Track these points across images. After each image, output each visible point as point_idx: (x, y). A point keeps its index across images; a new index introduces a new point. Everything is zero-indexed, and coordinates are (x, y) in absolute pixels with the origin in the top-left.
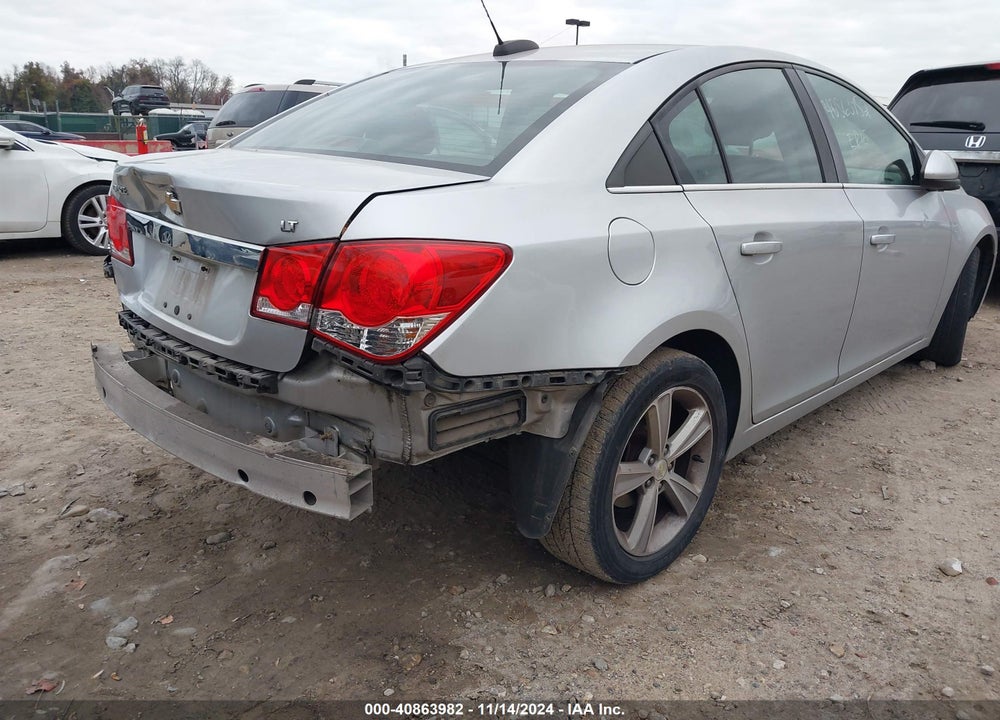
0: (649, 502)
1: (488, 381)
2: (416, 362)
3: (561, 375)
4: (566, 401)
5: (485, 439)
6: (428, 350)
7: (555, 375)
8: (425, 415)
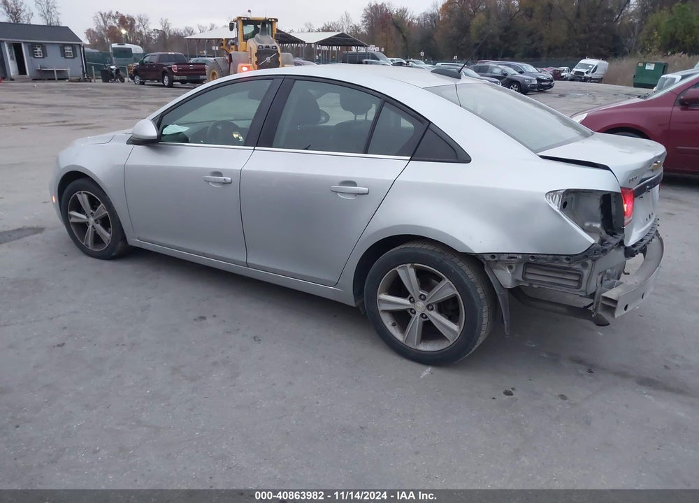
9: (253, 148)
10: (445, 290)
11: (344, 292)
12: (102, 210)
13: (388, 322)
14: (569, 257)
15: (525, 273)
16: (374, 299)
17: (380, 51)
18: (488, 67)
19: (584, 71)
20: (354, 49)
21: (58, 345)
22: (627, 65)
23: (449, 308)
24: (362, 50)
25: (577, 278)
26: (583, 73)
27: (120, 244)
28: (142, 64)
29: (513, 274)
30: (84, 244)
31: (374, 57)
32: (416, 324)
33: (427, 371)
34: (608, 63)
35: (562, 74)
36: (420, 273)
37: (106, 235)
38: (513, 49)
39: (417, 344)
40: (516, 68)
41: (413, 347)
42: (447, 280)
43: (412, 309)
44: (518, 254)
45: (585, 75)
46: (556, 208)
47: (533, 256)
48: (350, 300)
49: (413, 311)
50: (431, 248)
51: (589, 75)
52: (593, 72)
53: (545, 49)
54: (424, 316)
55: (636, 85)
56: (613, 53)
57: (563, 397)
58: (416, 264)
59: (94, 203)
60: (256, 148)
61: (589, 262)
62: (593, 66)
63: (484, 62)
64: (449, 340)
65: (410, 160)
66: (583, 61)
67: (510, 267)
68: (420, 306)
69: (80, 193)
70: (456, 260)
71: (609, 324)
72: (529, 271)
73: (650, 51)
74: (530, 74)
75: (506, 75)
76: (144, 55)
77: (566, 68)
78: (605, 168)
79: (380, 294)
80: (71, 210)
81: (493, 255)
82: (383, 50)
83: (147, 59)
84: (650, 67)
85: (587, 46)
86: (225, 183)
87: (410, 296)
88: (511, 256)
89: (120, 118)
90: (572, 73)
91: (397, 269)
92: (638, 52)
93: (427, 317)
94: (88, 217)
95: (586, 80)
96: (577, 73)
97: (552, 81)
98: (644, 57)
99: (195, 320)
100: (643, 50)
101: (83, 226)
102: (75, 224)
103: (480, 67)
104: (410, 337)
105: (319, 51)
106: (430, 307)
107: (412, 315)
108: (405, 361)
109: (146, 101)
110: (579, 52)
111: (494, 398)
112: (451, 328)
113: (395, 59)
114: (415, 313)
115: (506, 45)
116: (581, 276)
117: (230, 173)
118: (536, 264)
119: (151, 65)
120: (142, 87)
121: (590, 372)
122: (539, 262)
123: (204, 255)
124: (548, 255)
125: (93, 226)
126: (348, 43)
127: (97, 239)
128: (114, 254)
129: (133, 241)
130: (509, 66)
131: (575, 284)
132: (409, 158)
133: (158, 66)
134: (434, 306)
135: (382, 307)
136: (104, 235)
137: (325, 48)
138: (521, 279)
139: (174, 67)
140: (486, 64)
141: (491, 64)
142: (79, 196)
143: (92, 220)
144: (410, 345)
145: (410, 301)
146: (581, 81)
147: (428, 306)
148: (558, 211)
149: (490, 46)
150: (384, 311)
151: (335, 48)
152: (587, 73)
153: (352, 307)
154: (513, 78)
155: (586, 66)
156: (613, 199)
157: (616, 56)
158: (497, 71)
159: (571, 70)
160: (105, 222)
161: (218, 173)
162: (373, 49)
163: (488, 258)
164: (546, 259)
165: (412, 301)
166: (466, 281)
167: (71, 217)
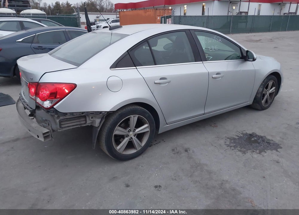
0: (126, 141)
1: (72, 114)
2: (52, 109)
3: (93, 113)
4: (98, 118)
5: (79, 126)
6: (55, 107)
7: (91, 113)
8: (58, 121)
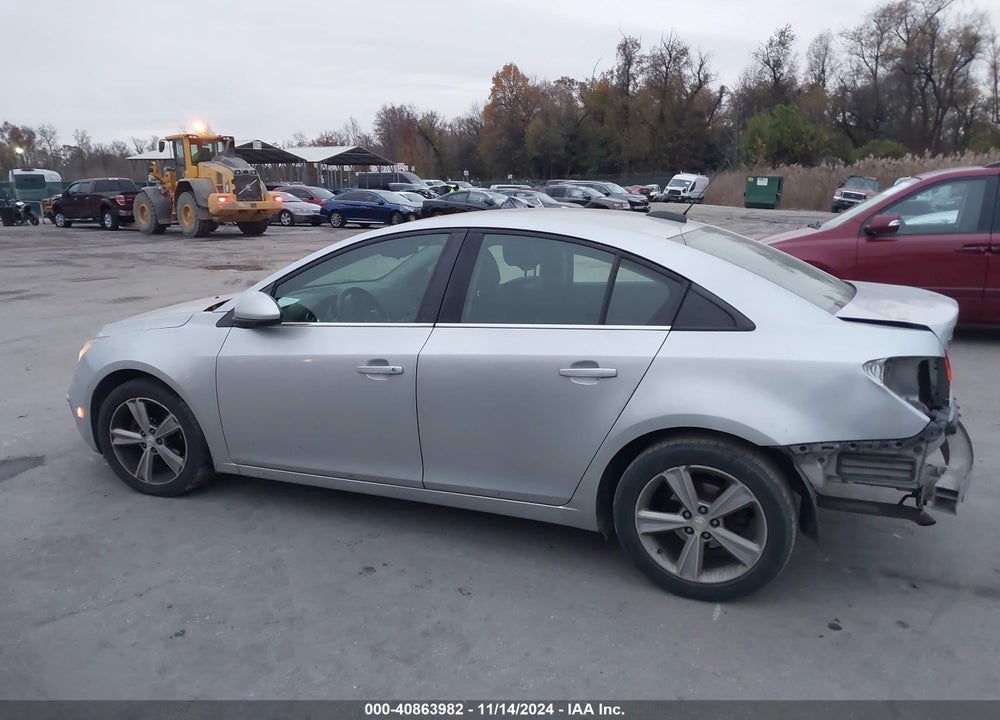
9: (432, 324)
10: (738, 496)
11: (583, 512)
12: (171, 424)
13: (651, 549)
14: (900, 442)
15: (839, 465)
16: (629, 519)
17: (410, 170)
18: (564, 189)
19: (681, 189)
20: (374, 169)
21: (177, 635)
22: (729, 179)
23: (740, 522)
24: (386, 170)
25: (908, 467)
26: (679, 192)
27: (200, 473)
28: (67, 195)
29: (825, 468)
30: (135, 476)
31: (404, 179)
32: (693, 547)
33: (718, 610)
34: (707, 179)
35: (652, 194)
36: (698, 478)
37: (176, 460)
38: (583, 163)
39: (698, 576)
40: (600, 189)
41: (692, 580)
42: (740, 485)
43: (686, 528)
44: (834, 442)
45: (682, 194)
46: (878, 382)
47: (853, 444)
48: (591, 524)
49: (689, 530)
50: (713, 442)
51: (687, 194)
52: (692, 189)
53: (626, 162)
54: (706, 535)
55: (749, 205)
56: (709, 165)
57: (903, 624)
58: (693, 466)
59: (156, 415)
60: (437, 324)
61: (923, 446)
62: (691, 182)
63: (557, 183)
64: (744, 565)
65: (670, 330)
66: (677, 177)
67: (821, 460)
68: (700, 522)
69: (134, 402)
70: (749, 456)
71: (934, 523)
72: (846, 462)
73: (756, 162)
74: (618, 196)
75: (589, 198)
76: (66, 184)
77: (655, 186)
78: (925, 328)
79: (639, 510)
80: (114, 428)
81: (803, 447)
82: (413, 169)
83: (74, 189)
84: (763, 182)
85: (677, 157)
86: (393, 374)
87: (683, 510)
88: (826, 446)
89: (65, 280)
90: (666, 192)
91: (665, 474)
92: (742, 164)
93: (710, 536)
94: (144, 436)
95: (683, 200)
96: (671, 191)
97: (647, 204)
98: (751, 170)
99: (360, 574)
100: (748, 161)
101: (135, 450)
102: (121, 447)
103: (555, 189)
104: (687, 567)
105: (325, 173)
106: (715, 522)
107: (689, 536)
108: (681, 601)
109: (91, 253)
110: (669, 165)
111: (821, 636)
112: (748, 549)
113: (432, 181)
114: (692, 532)
115: (574, 158)
116: (913, 464)
117: (398, 360)
118: (857, 454)
119: (82, 197)
120: (69, 231)
121: (914, 587)
122: (862, 450)
123: (351, 476)
124: (872, 441)
125: (153, 449)
126: (367, 161)
127: (159, 466)
128: (189, 487)
129: (224, 464)
130: (591, 186)
131: (907, 475)
132: (669, 327)
133: (92, 197)
134: (721, 520)
135: (642, 529)
136: (172, 460)
137: (334, 168)
138: (835, 475)
139: (119, 198)
140: (560, 185)
141: (567, 184)
142: (131, 407)
143: (151, 439)
144: (688, 577)
145: (685, 517)
146: (676, 202)
147: (711, 522)
148: (882, 385)
149: (553, 161)
150: (646, 534)
151: (347, 168)
152: (684, 191)
153: (592, 532)
154: (598, 202)
155: (681, 183)
156: (932, 366)
157: (715, 168)
158: (577, 194)
159: (662, 189)
160: (174, 442)
161: (382, 362)
162: (401, 168)
163: (797, 450)
164: (870, 446)
165: (688, 515)
166: (768, 484)
167: (113, 438)
